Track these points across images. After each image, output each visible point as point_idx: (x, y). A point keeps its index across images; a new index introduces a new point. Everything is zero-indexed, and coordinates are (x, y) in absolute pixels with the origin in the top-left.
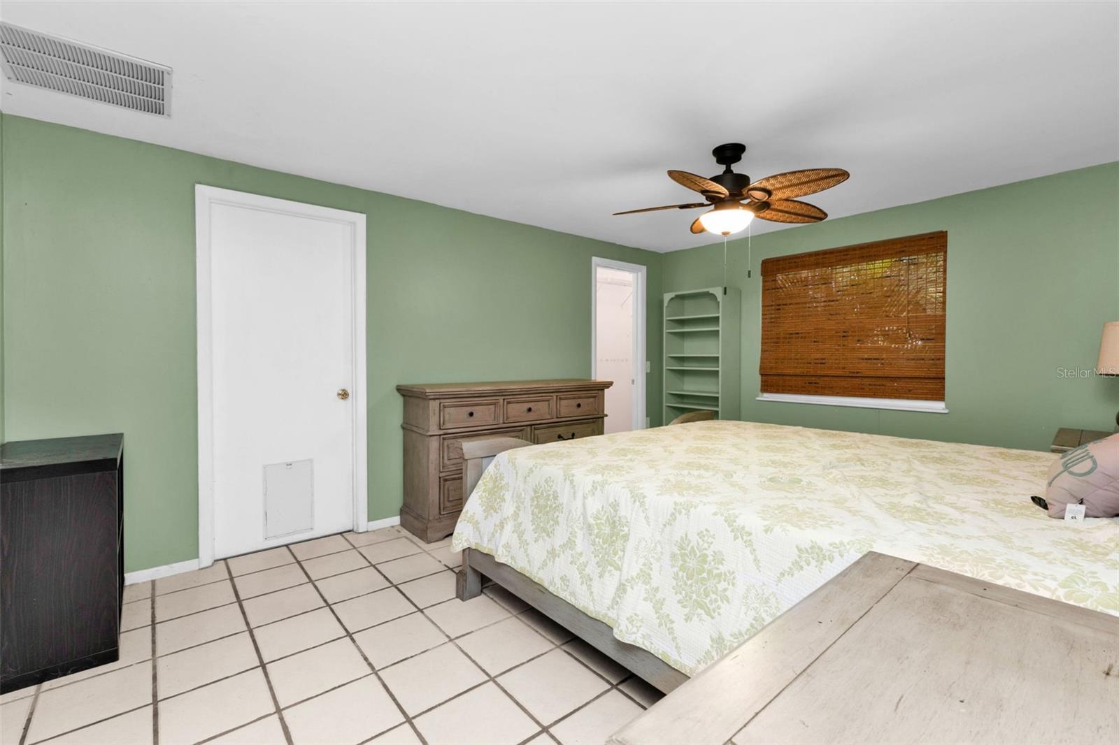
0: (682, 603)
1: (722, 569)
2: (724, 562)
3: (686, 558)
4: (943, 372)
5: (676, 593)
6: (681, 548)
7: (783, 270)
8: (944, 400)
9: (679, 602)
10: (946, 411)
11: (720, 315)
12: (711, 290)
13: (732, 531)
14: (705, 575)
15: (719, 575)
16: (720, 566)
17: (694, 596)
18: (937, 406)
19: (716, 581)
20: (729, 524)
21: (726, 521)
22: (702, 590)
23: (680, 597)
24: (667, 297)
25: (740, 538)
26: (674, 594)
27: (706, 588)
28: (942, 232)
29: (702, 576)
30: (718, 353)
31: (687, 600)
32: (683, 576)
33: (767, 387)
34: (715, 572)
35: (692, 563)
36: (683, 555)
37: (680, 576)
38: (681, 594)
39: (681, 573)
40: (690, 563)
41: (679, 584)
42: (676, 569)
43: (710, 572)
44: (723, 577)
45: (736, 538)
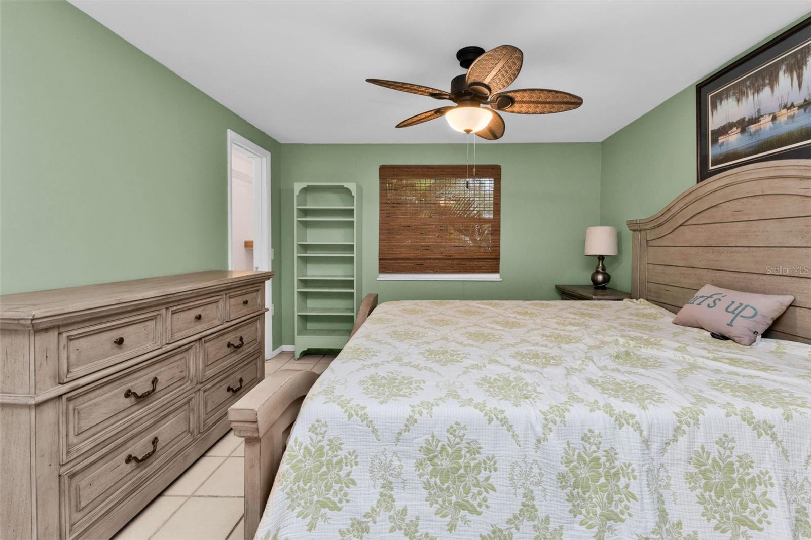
0: (720, 527)
1: (754, 472)
2: (753, 464)
3: (709, 474)
4: (499, 255)
5: (709, 520)
6: (700, 464)
7: (396, 176)
8: (498, 272)
9: (716, 528)
10: (501, 280)
11: (355, 207)
12: (346, 185)
13: (754, 429)
14: (736, 486)
15: (752, 481)
16: (750, 470)
17: (731, 514)
18: (495, 277)
19: (751, 487)
20: (748, 422)
21: (744, 420)
22: (738, 504)
23: (714, 522)
24: (298, 187)
25: (764, 434)
26: (706, 522)
27: (742, 500)
28: (497, 165)
29: (733, 488)
30: (353, 242)
31: (725, 523)
32: (710, 496)
33: (383, 269)
34: (747, 478)
35: (717, 478)
36: (703, 473)
37: (707, 497)
38: (714, 518)
39: (706, 495)
40: (715, 479)
41: (708, 507)
42: (698, 491)
43: (741, 480)
44: (757, 480)
45: (760, 435)
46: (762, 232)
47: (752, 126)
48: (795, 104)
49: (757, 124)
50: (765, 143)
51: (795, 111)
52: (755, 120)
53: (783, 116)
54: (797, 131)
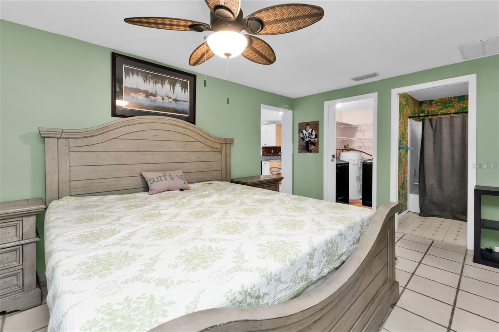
46: (168, 146)
47: (152, 97)
48: (172, 98)
49: (155, 97)
50: (158, 107)
51: (171, 100)
52: (155, 95)
53: (167, 100)
54: (172, 108)
